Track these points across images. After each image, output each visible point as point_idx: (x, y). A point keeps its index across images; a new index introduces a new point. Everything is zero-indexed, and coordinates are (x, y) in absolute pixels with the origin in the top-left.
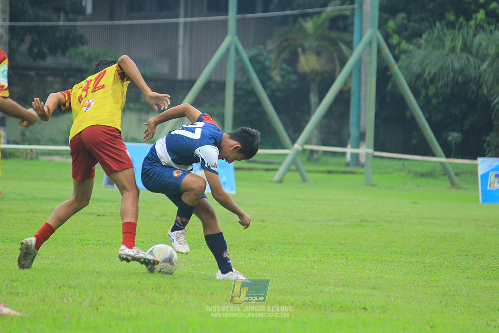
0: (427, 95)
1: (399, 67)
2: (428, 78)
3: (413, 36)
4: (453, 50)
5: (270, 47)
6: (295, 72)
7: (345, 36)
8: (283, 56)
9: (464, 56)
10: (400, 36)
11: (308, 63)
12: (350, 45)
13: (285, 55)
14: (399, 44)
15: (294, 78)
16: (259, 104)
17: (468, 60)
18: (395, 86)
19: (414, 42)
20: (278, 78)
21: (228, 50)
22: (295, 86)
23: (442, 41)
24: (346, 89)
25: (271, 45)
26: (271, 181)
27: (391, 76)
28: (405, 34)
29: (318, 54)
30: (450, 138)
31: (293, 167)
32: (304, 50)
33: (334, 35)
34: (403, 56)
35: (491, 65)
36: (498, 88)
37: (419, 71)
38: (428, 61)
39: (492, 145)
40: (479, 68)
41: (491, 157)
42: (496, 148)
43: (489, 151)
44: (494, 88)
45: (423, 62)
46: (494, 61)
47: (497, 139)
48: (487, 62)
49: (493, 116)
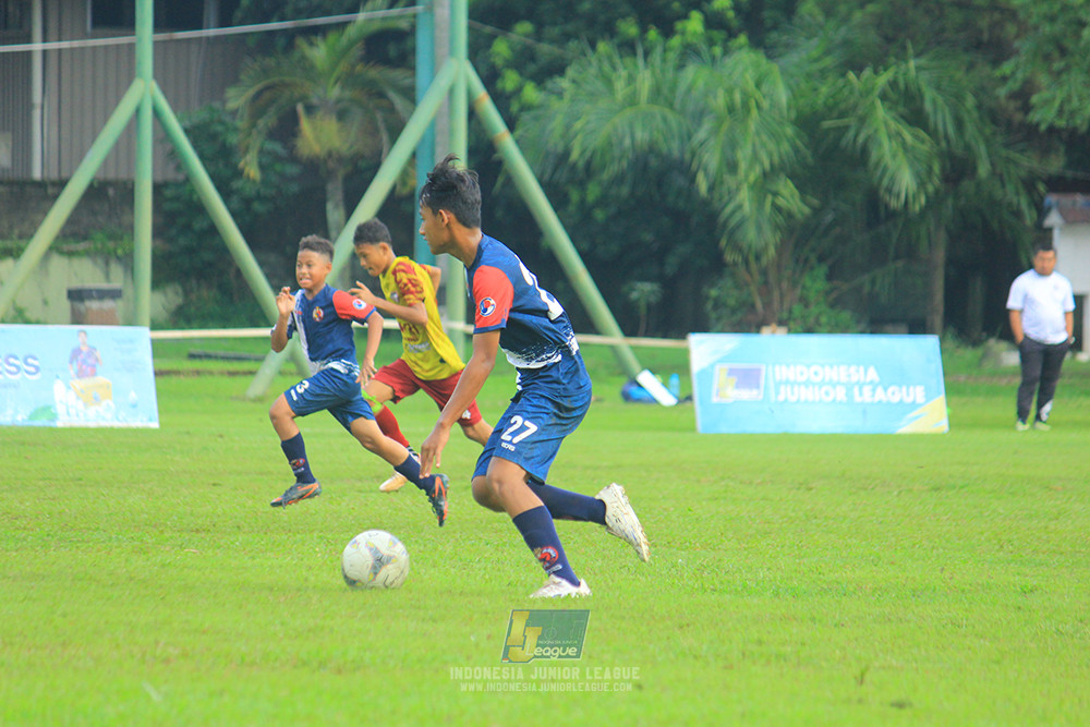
0: (583, 201)
1: (517, 142)
2: (581, 164)
3: (546, 73)
4: (632, 100)
5: (231, 105)
6: (293, 158)
7: (398, 75)
8: (261, 123)
9: (657, 109)
10: (521, 74)
11: (320, 136)
12: (411, 95)
13: (268, 121)
14: (518, 91)
15: (292, 170)
16: (213, 230)
17: (665, 120)
18: (510, 182)
19: (549, 84)
20: (253, 172)
21: (138, 111)
22: (294, 188)
23: (609, 82)
24: (405, 191)
25: (237, 98)
26: (244, 399)
27: (500, 163)
28: (532, 68)
29: (342, 116)
30: (634, 295)
31: (292, 367)
32: (310, 109)
33: (374, 73)
34: (525, 116)
35: (715, 132)
36: (730, 181)
37: (560, 148)
38: (578, 125)
39: (725, 305)
40: (690, 138)
41: (722, 331)
42: (734, 311)
43: (718, 319)
44: (722, 183)
45: (568, 127)
46: (723, 122)
47: (735, 293)
48: (707, 124)
49: (723, 242)
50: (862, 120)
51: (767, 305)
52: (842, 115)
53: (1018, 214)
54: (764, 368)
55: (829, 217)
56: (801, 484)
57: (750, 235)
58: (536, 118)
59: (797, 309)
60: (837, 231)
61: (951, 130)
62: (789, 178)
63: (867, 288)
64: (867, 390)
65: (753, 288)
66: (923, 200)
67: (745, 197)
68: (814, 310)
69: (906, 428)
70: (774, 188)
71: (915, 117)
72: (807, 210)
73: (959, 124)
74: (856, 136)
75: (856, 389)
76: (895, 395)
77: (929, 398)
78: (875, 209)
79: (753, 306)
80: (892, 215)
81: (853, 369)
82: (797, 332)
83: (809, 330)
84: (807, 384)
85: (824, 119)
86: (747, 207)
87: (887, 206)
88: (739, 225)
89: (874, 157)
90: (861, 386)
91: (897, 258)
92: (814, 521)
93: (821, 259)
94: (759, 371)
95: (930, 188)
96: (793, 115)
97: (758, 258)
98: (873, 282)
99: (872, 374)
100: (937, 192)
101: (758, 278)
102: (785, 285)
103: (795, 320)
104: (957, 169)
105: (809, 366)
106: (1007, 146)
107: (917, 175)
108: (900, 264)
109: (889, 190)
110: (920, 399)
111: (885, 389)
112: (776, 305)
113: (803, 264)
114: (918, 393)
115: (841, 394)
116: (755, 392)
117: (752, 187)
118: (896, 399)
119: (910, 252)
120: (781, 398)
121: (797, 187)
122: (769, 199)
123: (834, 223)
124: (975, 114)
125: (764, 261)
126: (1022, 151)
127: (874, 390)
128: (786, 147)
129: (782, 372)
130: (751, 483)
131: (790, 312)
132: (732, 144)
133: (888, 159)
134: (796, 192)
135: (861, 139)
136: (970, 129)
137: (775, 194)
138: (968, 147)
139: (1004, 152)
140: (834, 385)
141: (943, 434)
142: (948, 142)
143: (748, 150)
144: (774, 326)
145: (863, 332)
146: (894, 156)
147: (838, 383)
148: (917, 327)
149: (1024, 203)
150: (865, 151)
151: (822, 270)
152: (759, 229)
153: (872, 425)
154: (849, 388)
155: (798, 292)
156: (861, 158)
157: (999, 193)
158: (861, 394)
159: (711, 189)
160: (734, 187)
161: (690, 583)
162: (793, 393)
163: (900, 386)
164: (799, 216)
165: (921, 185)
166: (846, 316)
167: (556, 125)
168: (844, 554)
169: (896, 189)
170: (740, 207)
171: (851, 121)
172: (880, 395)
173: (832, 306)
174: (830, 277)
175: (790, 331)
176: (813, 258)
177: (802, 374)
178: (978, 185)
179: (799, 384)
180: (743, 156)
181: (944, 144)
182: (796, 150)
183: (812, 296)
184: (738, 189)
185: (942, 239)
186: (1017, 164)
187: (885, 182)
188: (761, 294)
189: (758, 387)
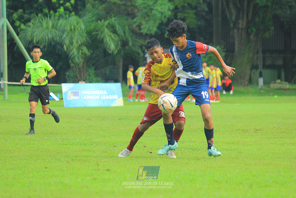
1: (19, 38)
3: (26, 22)
4: (47, 28)
9: (54, 30)
10: (20, 22)
14: (20, 26)
17: (55, 32)
18: (18, 48)
19: (27, 24)
23: (41, 23)
27: (15, 43)
28: (23, 20)
34: (21, 32)
35: (67, 35)
36: (71, 47)
37: (30, 40)
38: (35, 34)
39: (70, 76)
40: (61, 37)
41: (70, 83)
42: (72, 78)
43: (69, 80)
44: (69, 47)
45: (32, 35)
46: (69, 33)
47: (73, 73)
48: (66, 34)
49: (70, 62)
50: (102, 32)
51: (80, 76)
52: (97, 31)
53: (139, 54)
54: (79, 91)
55: (94, 55)
56: (88, 119)
57: (76, 60)
58: (24, 33)
59: (88, 77)
60: (96, 58)
61: (123, 35)
62: (85, 46)
63: (104, 72)
64: (104, 96)
65: (77, 72)
66: (116, 51)
67: (75, 51)
68: (91, 77)
69: (114, 105)
70: (81, 49)
71: (115, 32)
72: (89, 54)
73: (125, 33)
74: (100, 36)
75: (102, 96)
76: (111, 97)
77: (119, 98)
78: (105, 53)
79: (77, 77)
80: (109, 54)
81: (101, 91)
82: (87, 83)
83: (90, 82)
84: (90, 95)
85: (93, 32)
86: (75, 53)
87: (108, 52)
88: (74, 57)
89: (105, 41)
90: (103, 95)
91: (111, 64)
92: (91, 127)
93: (93, 65)
94: (79, 92)
95: (118, 48)
96: (86, 31)
97: (78, 65)
98: (105, 71)
99: (105, 92)
100: (120, 49)
101: (78, 70)
102: (84, 72)
103: (87, 80)
104: (124, 44)
105: (90, 91)
106: (136, 38)
107: (115, 45)
108: (111, 66)
109: (109, 49)
110: (117, 98)
111: (108, 96)
112: (82, 76)
113: (89, 66)
114: (116, 97)
115: (98, 97)
116: (78, 97)
117: (76, 48)
118: (111, 98)
119: (114, 63)
120: (84, 98)
121: (87, 48)
122: (80, 51)
123: (96, 57)
124: (128, 31)
125: (80, 66)
126: (139, 39)
127: (106, 96)
128: (84, 39)
129: (84, 92)
130: (76, 119)
131: (86, 78)
132: (72, 38)
133: (108, 41)
134: (87, 49)
135: (102, 37)
136: (127, 34)
137: (82, 50)
138: (127, 39)
139: (135, 39)
140: (96, 95)
141: (122, 106)
142: (122, 37)
143: (76, 40)
144: (82, 81)
145: (103, 82)
146: (110, 40)
147: (98, 95)
148: (116, 81)
149: (140, 51)
150: (103, 40)
151: (93, 68)
152: (78, 58)
153: (105, 105)
154: (100, 96)
155: (88, 73)
156: (102, 41)
157: (134, 49)
158: (103, 97)
159: (67, 49)
160: (72, 48)
161: (61, 143)
162: (87, 97)
163: (112, 95)
164: (87, 55)
165: (116, 47)
166: (99, 79)
167: (29, 34)
168: (98, 135)
169: (110, 48)
170: (74, 53)
171: (99, 32)
172: (107, 97)
173: (96, 76)
174: (95, 69)
175: (86, 82)
176: (91, 65)
177: (89, 92)
178: (129, 47)
179: (88, 95)
180: (74, 41)
181: (121, 38)
182: (87, 39)
183: (91, 74)
184: (73, 49)
185: (121, 60)
186: (138, 42)
187: (108, 47)
188: (79, 74)
189: (78, 96)
